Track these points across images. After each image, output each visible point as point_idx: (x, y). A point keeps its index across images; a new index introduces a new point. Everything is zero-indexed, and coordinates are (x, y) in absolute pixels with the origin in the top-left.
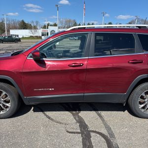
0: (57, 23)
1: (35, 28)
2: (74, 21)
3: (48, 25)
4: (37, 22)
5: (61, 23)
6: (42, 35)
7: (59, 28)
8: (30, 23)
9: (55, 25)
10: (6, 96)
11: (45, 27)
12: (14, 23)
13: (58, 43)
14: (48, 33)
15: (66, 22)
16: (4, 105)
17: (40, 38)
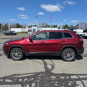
0: (37, 24)
1: (25, 27)
2: (46, 23)
3: (32, 26)
4: (26, 24)
5: (39, 24)
6: (28, 31)
7: (38, 27)
8: (22, 25)
9: (36, 26)
10: (19, 52)
11: (30, 27)
12: (13, 25)
13: (37, 36)
14: (31, 30)
15: (42, 24)
16: (18, 56)
17: (27, 33)
